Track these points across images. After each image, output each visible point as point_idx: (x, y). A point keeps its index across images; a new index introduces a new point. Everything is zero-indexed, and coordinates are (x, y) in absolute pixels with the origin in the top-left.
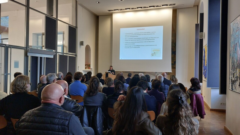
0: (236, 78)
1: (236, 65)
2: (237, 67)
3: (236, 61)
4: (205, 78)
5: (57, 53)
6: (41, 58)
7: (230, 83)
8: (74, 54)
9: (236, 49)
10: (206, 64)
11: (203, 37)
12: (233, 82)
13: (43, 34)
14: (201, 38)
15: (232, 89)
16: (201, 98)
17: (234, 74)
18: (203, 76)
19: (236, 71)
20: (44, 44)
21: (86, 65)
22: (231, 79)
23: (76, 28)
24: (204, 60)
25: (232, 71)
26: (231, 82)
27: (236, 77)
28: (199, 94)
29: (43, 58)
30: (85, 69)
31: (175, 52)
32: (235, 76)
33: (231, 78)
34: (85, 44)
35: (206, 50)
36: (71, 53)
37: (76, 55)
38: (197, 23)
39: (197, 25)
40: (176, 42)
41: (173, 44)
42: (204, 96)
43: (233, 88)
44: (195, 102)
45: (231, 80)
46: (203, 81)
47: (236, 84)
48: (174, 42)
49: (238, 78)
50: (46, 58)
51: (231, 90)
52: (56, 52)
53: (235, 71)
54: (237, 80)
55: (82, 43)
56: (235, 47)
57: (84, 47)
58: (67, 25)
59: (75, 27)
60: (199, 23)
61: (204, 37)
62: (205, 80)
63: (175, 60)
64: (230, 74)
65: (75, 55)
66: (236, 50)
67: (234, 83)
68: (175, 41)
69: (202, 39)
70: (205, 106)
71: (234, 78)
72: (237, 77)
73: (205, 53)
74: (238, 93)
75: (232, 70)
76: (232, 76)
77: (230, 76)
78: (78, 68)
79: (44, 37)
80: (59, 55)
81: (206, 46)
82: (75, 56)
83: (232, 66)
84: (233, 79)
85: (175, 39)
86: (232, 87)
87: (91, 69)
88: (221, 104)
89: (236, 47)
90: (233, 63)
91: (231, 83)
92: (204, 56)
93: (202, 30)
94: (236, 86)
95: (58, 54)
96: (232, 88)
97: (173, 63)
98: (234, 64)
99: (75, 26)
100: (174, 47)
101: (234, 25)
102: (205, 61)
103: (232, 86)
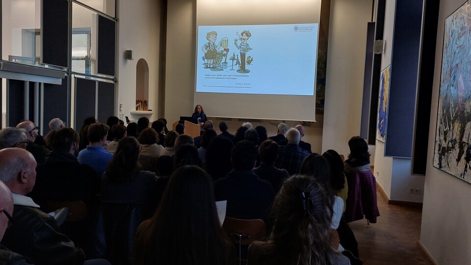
0: (450, 144)
1: (453, 115)
2: (455, 118)
3: (454, 103)
4: (382, 135)
5: (71, 74)
6: (32, 84)
7: (437, 151)
8: (112, 77)
9: (455, 77)
10: (386, 108)
11: (382, 51)
12: (444, 151)
13: (37, 33)
14: (378, 53)
15: (440, 167)
16: (372, 180)
17: (446, 133)
18: (378, 131)
19: (452, 127)
20: (39, 53)
21: (137, 102)
22: (438, 142)
23: (116, 20)
24: (382, 99)
25: (443, 127)
26: (439, 150)
27: (451, 141)
28: (367, 172)
29: (38, 85)
30: (137, 109)
31: (325, 79)
32: (449, 139)
33: (440, 141)
34: (136, 58)
35: (387, 77)
36: (105, 76)
37: (116, 81)
38: (371, 21)
39: (371, 25)
40: (326, 58)
41: (320, 63)
42: (378, 173)
43: (443, 165)
44: (358, 189)
45: (440, 146)
46: (377, 141)
47: (451, 155)
48: (323, 60)
49: (455, 144)
50: (45, 84)
51: (438, 167)
52: (70, 72)
53: (450, 127)
54: (453, 147)
55: (128, 55)
56: (452, 73)
57: (133, 64)
58: (96, 13)
59: (114, 19)
60: (375, 20)
61: (385, 50)
62: (381, 139)
63: (324, 96)
64: (438, 132)
65: (113, 80)
66: (454, 79)
67: (446, 154)
68: (324, 57)
69: (380, 55)
70: (378, 194)
71: (446, 142)
72: (454, 141)
73: (385, 85)
74: (454, 176)
75: (441, 123)
76: (442, 138)
77: (438, 136)
78: (121, 107)
79: (39, 39)
80: (75, 77)
81: (388, 70)
82: (112, 82)
83: (443, 115)
84: (444, 144)
85: (326, 53)
86: (440, 161)
87: (149, 110)
88: (412, 190)
89: (455, 72)
90: (446, 107)
91: (439, 153)
92: (383, 90)
93: (380, 36)
94: (449, 159)
95: (73, 76)
96: (440, 164)
97: (319, 102)
98: (448, 111)
99: (114, 16)
100: (323, 69)
101: (455, 23)
102: (384, 102)
103: (440, 159)
